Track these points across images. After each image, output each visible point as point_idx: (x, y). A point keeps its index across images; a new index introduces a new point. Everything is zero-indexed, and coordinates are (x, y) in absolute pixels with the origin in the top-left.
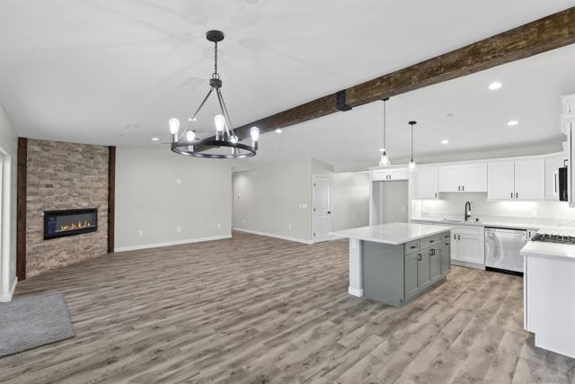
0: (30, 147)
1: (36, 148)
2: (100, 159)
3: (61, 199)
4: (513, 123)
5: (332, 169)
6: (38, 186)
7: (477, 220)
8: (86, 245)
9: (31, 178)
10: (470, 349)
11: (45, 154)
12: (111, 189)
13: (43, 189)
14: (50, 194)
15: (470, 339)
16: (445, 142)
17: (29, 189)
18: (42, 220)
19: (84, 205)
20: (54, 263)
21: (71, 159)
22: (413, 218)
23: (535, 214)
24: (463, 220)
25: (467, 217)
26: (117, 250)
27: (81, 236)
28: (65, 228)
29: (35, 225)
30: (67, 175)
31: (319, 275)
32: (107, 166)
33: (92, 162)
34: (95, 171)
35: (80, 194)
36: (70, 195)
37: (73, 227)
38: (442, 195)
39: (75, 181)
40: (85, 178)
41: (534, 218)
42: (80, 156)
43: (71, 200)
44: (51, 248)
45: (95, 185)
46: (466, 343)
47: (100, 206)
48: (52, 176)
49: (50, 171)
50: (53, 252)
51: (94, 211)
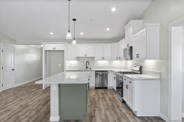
4: (108, 29)
5: (15, 43)
7: (90, 69)
16: (82, 34)
22: (66, 70)
23: (107, 65)
24: (85, 69)
25: (87, 67)
31: (20, 114)
38: (78, 58)
41: (107, 67)
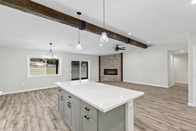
0: (101, 57)
1: (102, 57)
2: (118, 57)
3: (108, 67)
6: (103, 64)
8: (114, 77)
9: (101, 63)
10: (23, 120)
11: (104, 58)
12: (122, 64)
13: (104, 65)
14: (105, 66)
15: (25, 122)
17: (101, 65)
18: (104, 71)
19: (113, 68)
20: (106, 80)
21: (110, 58)
26: (123, 81)
27: (113, 75)
28: (109, 73)
29: (102, 72)
30: (109, 62)
32: (120, 58)
33: (116, 58)
34: (117, 60)
35: (112, 66)
36: (110, 66)
37: (111, 73)
39: (111, 63)
40: (113, 62)
42: (112, 57)
43: (110, 67)
44: (105, 77)
45: (116, 63)
46: (25, 120)
47: (118, 69)
48: (105, 62)
49: (105, 61)
50: (106, 78)
51: (116, 70)
